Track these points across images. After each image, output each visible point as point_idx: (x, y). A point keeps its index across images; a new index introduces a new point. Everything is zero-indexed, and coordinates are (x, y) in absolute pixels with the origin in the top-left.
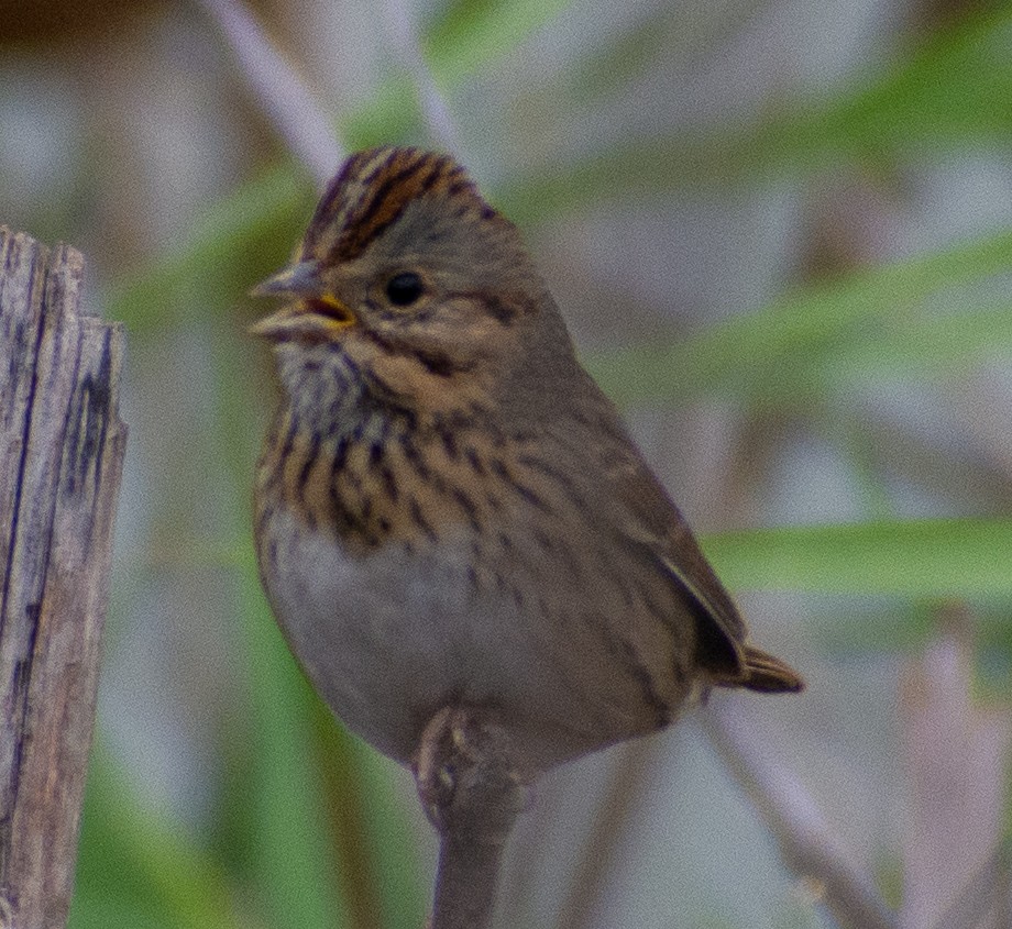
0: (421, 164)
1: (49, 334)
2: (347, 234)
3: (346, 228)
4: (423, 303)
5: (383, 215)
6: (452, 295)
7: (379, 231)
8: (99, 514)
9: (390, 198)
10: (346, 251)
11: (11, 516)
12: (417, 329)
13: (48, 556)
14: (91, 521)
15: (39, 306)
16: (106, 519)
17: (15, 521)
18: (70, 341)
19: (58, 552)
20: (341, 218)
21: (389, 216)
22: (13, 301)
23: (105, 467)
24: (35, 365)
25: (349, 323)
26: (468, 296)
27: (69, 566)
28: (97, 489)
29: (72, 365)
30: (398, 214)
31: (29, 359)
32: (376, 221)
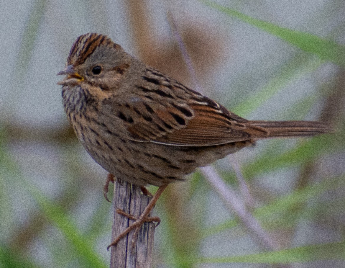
0: (99, 37)
1: (133, 201)
2: (80, 57)
3: (79, 55)
4: (102, 73)
5: (90, 51)
6: (108, 70)
7: (89, 56)
8: (149, 247)
9: (91, 47)
10: (80, 62)
11: (125, 250)
12: (100, 80)
13: (136, 260)
14: (147, 249)
15: (129, 193)
16: (151, 249)
17: (127, 251)
18: (138, 202)
19: (138, 258)
20: (78, 53)
21: (91, 51)
22: (123, 192)
23: (149, 234)
24: (129, 209)
25: (82, 80)
26: (112, 70)
27: (142, 262)
28: (148, 241)
29: (139, 208)
30: (93, 51)
31: (128, 207)
32: (87, 53)
